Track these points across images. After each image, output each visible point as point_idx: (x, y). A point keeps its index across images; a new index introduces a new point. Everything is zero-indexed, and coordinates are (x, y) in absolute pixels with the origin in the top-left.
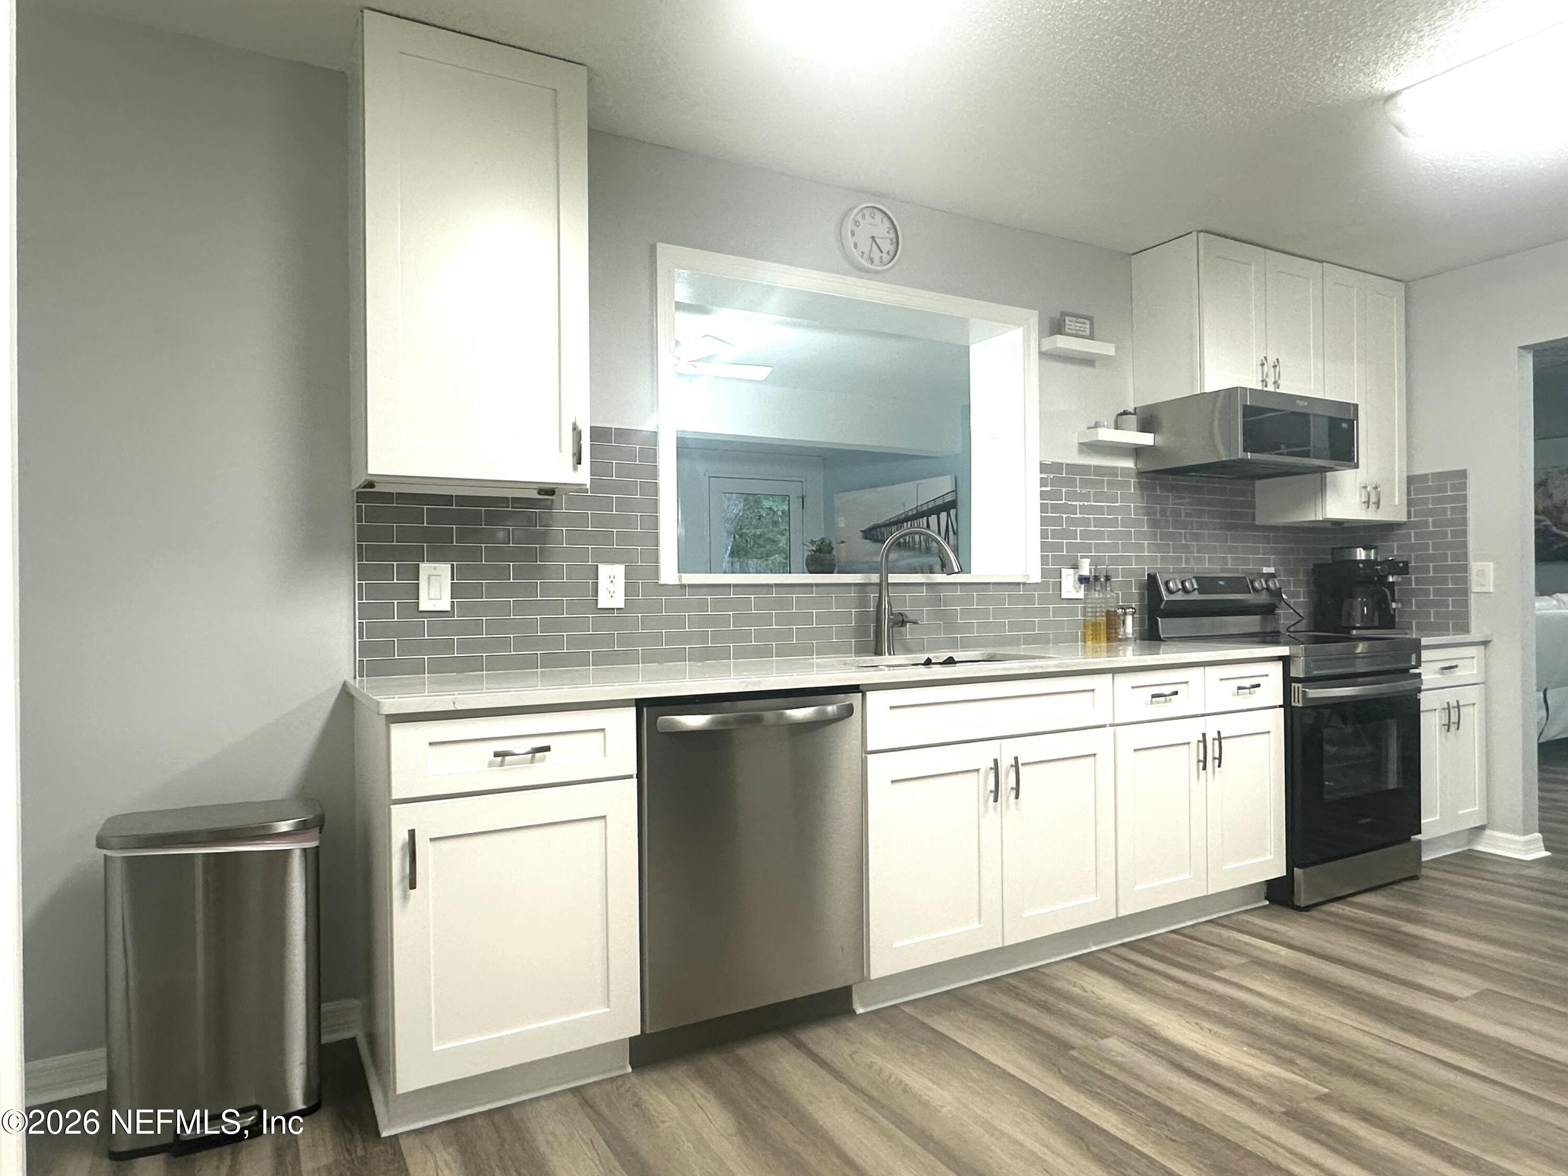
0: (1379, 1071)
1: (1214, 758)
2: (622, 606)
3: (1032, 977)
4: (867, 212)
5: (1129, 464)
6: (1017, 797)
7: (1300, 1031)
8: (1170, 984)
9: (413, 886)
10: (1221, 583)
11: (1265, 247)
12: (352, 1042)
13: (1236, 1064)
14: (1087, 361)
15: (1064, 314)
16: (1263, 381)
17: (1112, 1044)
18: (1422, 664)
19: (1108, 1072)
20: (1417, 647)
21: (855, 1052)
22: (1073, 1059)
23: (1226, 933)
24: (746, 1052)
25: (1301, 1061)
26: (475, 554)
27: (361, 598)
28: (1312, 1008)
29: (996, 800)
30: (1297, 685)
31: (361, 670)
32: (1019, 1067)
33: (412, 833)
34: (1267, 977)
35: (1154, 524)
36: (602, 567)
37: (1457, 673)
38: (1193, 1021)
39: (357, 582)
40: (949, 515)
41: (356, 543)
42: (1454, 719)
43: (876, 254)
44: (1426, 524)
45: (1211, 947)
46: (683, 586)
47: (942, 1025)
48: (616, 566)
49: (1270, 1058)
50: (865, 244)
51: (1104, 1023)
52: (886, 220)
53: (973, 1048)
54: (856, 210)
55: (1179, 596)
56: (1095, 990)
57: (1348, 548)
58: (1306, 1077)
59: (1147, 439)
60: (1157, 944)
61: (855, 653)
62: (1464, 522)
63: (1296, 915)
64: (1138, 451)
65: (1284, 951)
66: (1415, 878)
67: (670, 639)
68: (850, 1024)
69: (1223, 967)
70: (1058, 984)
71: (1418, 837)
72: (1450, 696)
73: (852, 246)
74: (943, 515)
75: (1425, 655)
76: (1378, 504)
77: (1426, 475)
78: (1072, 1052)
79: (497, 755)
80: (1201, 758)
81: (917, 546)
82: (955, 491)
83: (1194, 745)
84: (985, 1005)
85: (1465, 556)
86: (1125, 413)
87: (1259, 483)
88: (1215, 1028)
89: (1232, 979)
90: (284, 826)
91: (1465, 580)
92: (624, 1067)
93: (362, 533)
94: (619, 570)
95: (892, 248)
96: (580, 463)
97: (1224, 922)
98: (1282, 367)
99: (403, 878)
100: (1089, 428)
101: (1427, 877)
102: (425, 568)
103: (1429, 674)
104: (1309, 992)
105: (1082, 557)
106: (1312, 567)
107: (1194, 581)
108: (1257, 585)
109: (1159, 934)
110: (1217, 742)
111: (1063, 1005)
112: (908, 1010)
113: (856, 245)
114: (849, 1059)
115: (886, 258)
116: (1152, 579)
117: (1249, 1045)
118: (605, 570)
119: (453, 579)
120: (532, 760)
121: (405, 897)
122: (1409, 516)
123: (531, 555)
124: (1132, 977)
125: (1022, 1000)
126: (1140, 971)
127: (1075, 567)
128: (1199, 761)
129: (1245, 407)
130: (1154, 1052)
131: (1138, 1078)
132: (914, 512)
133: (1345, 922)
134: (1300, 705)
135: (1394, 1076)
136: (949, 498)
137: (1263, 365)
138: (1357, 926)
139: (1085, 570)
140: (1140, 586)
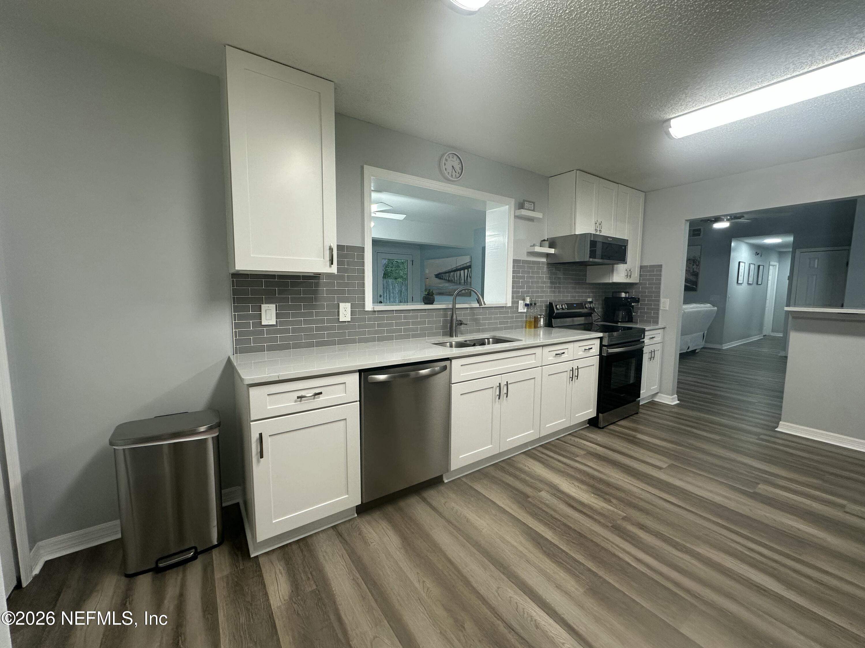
0: (642, 504)
1: (575, 376)
2: (350, 320)
3: (510, 462)
4: (451, 156)
5: (544, 260)
6: (507, 397)
7: (610, 485)
8: (560, 464)
9: (262, 457)
10: (575, 305)
11: (600, 177)
12: (238, 504)
13: (590, 503)
14: (531, 219)
15: (524, 201)
16: (595, 230)
17: (543, 494)
18: (645, 337)
19: (544, 509)
20: (643, 331)
21: (446, 502)
22: (530, 502)
23: (577, 440)
24: (402, 504)
25: (614, 501)
26: (286, 300)
27: (235, 320)
28: (613, 474)
29: (499, 399)
30: (605, 348)
31: (236, 351)
32: (510, 508)
33: (261, 435)
34: (595, 460)
35: (551, 283)
36: (341, 304)
37: (655, 339)
38: (571, 482)
39: (233, 313)
40: (468, 271)
41: (232, 296)
42: (653, 356)
43: (454, 173)
44: (646, 284)
45: (572, 446)
46: (374, 311)
47: (478, 487)
48: (347, 304)
49: (601, 499)
50: (450, 169)
51: (540, 485)
52: (458, 159)
53: (490, 498)
54: (447, 155)
55: (560, 311)
56: (533, 468)
57: (619, 292)
58: (616, 508)
59: (552, 251)
60: (553, 445)
61: (442, 336)
62: (660, 284)
63: (599, 431)
64: (548, 255)
65: (598, 448)
66: (637, 413)
67: (369, 333)
68: (442, 488)
69: (578, 456)
70: (520, 466)
71: (639, 399)
72: (652, 348)
73: (444, 169)
74: (466, 271)
75: (647, 333)
76: (630, 276)
77: (647, 266)
78: (530, 499)
79: (298, 397)
80: (571, 376)
81: (456, 282)
82: (471, 262)
83: (568, 372)
84: (494, 477)
85: (659, 296)
86: (544, 240)
87: (588, 267)
88: (580, 485)
89: (582, 461)
90: (202, 429)
91: (658, 305)
92: (354, 514)
93: (235, 292)
94: (348, 305)
95: (460, 171)
96: (332, 264)
97: (575, 434)
98: (603, 224)
99: (257, 454)
100: (531, 246)
101: (641, 413)
102: (264, 307)
103: (646, 341)
104: (610, 467)
105: (527, 296)
106: (604, 298)
107: (566, 305)
108: (587, 306)
109: (553, 441)
110: (577, 370)
111: (523, 476)
112: (464, 479)
113: (446, 169)
114: (444, 506)
115: (458, 175)
116: (551, 304)
117: (593, 493)
118: (342, 305)
119: (276, 311)
120: (314, 399)
121: (258, 462)
122: (640, 281)
123: (311, 300)
124: (546, 461)
125: (507, 474)
126: (549, 458)
127: (524, 300)
128: (570, 377)
129: (591, 241)
130: (560, 498)
131: (555, 511)
132: (455, 269)
133: (617, 434)
134: (605, 355)
135: (648, 507)
136: (468, 264)
137: (596, 223)
138: (621, 435)
139: (528, 302)
140: (546, 306)
